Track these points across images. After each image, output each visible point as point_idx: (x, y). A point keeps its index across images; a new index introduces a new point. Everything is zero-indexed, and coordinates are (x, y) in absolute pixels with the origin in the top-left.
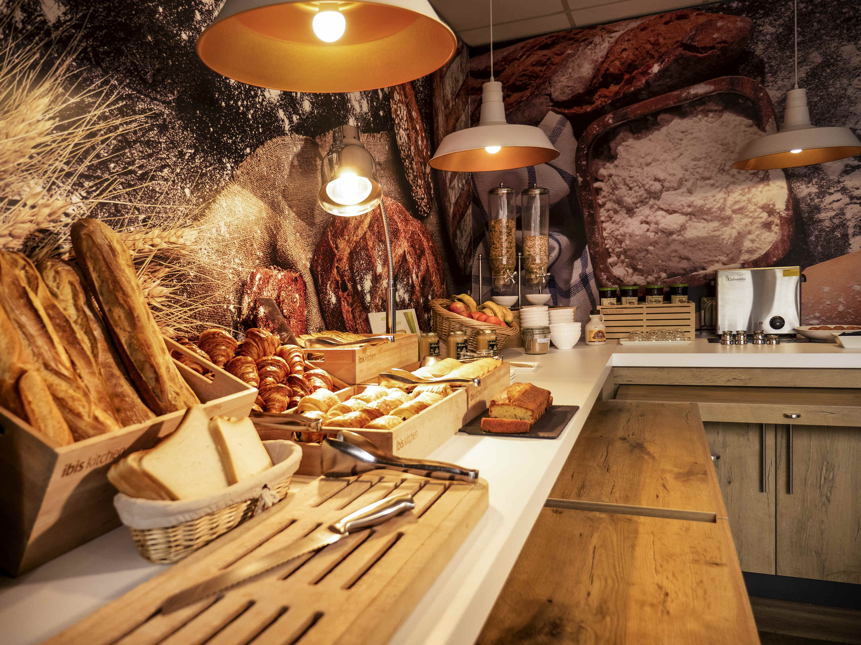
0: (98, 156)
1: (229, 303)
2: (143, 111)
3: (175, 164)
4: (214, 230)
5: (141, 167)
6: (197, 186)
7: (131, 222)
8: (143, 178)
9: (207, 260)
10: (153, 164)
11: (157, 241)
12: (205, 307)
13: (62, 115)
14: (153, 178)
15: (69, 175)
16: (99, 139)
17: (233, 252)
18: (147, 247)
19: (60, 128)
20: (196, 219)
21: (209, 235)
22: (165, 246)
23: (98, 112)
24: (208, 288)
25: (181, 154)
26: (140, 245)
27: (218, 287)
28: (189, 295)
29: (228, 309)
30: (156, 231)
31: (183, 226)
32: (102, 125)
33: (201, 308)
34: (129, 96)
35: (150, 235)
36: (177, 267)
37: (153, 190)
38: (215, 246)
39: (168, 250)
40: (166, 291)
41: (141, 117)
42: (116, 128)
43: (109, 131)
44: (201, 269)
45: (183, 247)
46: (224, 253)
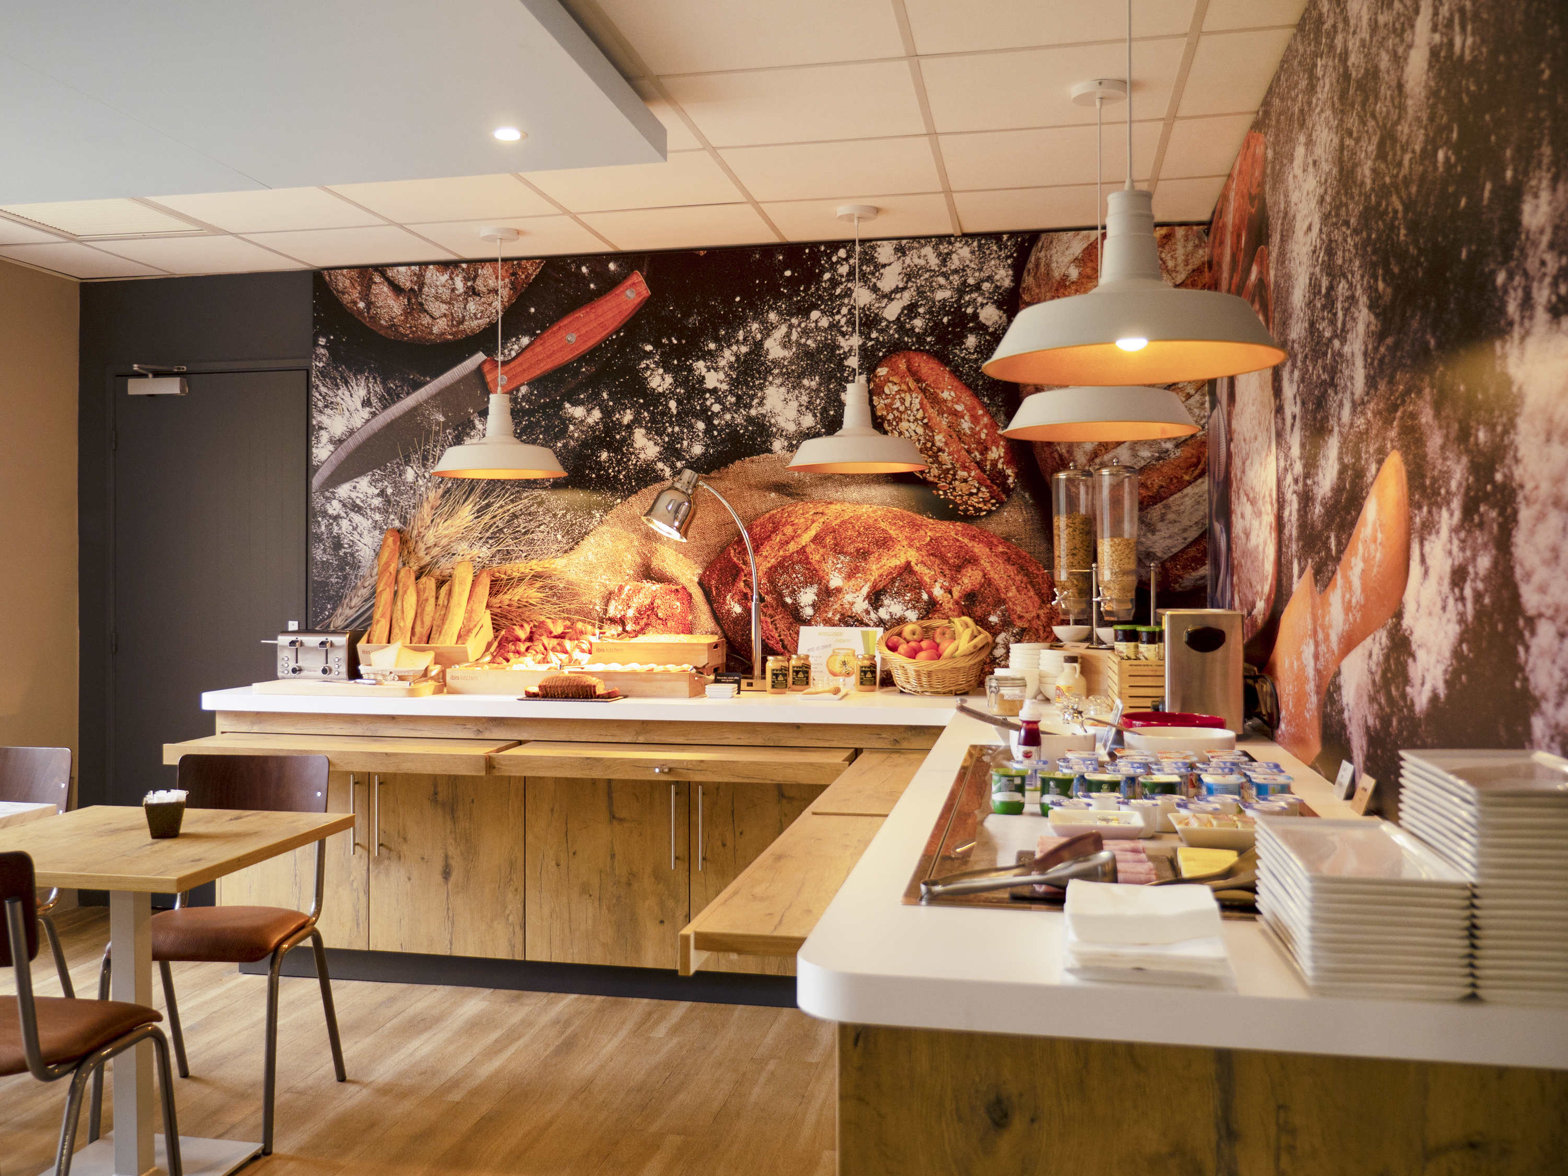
0: (498, 527)
1: (595, 604)
2: (526, 498)
3: (550, 522)
4: (582, 558)
5: (524, 528)
6: (567, 532)
7: (517, 558)
8: (525, 533)
9: (575, 577)
10: (533, 525)
11: (533, 567)
12: (572, 606)
14: (533, 532)
15: (481, 538)
16: (498, 518)
17: (601, 571)
18: (527, 571)
19: (477, 517)
20: (566, 552)
21: (577, 561)
22: (540, 570)
23: (498, 505)
24: (575, 595)
25: (555, 515)
26: (522, 570)
27: (584, 594)
28: (559, 598)
29: (593, 609)
30: (534, 562)
31: (556, 557)
32: (500, 510)
33: (568, 606)
34: (518, 492)
35: (529, 564)
36: (549, 581)
37: (533, 539)
38: (583, 568)
39: (542, 572)
40: (540, 595)
41: (526, 501)
42: (509, 510)
43: (505, 512)
44: (569, 583)
45: (555, 569)
46: (591, 572)
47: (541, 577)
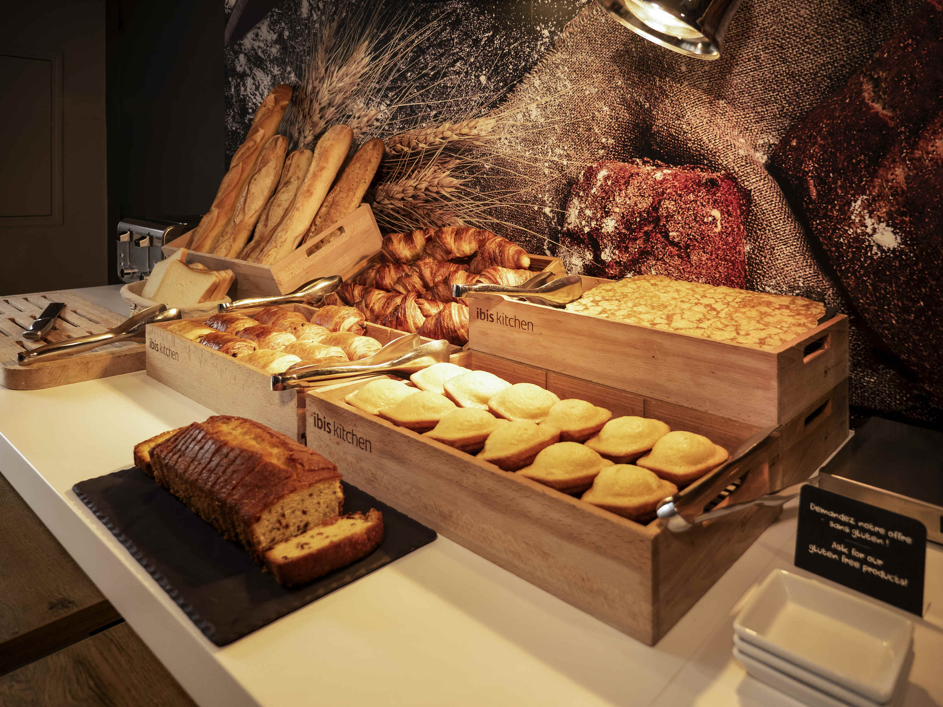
0: (399, 70)
1: (543, 204)
3: (469, 55)
6: (495, 70)
7: (424, 119)
9: (509, 151)
11: (448, 134)
12: (504, 205)
13: (376, 49)
14: (445, 75)
15: (379, 90)
16: (400, 56)
18: (438, 140)
19: (374, 59)
20: (494, 106)
21: (511, 122)
22: (456, 138)
23: (399, 36)
24: (509, 184)
25: (476, 42)
26: (431, 139)
27: (525, 183)
28: (483, 189)
29: (540, 211)
30: (447, 125)
31: (478, 116)
32: (402, 44)
33: (498, 204)
36: (469, 159)
38: (521, 134)
39: (458, 142)
40: (456, 182)
43: (407, 46)
44: (500, 161)
45: (478, 137)
46: (536, 142)
47: (456, 151)
